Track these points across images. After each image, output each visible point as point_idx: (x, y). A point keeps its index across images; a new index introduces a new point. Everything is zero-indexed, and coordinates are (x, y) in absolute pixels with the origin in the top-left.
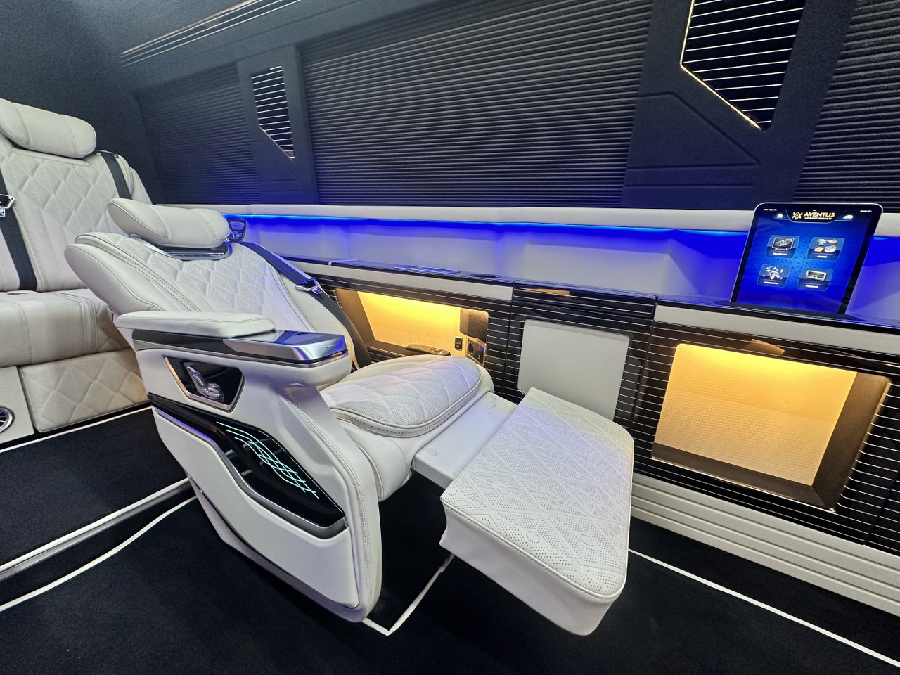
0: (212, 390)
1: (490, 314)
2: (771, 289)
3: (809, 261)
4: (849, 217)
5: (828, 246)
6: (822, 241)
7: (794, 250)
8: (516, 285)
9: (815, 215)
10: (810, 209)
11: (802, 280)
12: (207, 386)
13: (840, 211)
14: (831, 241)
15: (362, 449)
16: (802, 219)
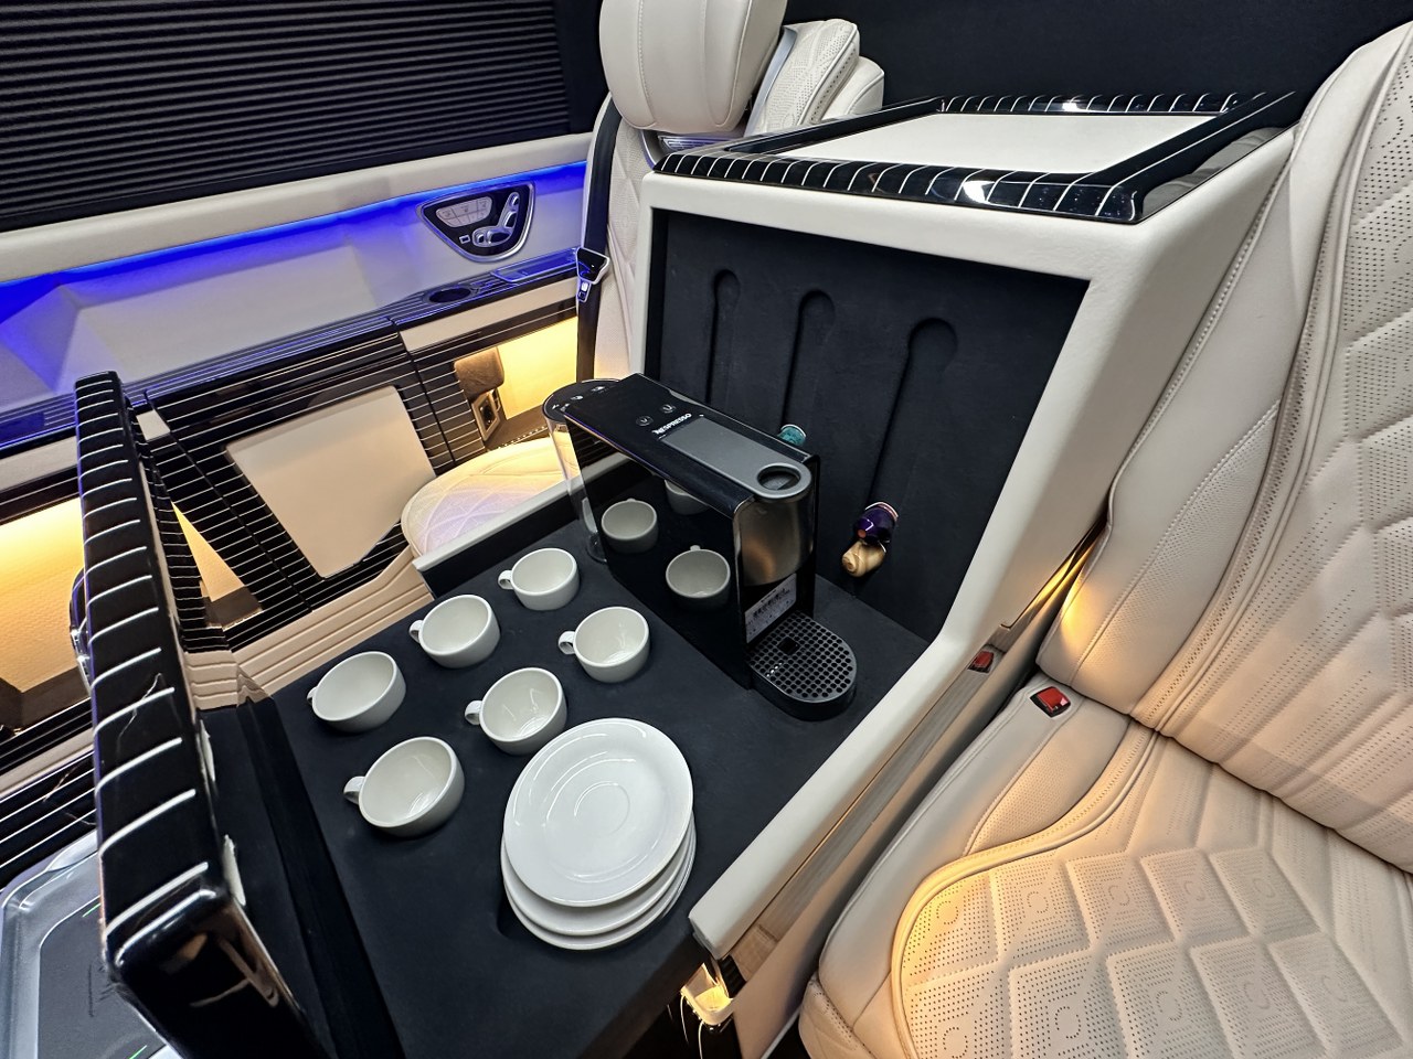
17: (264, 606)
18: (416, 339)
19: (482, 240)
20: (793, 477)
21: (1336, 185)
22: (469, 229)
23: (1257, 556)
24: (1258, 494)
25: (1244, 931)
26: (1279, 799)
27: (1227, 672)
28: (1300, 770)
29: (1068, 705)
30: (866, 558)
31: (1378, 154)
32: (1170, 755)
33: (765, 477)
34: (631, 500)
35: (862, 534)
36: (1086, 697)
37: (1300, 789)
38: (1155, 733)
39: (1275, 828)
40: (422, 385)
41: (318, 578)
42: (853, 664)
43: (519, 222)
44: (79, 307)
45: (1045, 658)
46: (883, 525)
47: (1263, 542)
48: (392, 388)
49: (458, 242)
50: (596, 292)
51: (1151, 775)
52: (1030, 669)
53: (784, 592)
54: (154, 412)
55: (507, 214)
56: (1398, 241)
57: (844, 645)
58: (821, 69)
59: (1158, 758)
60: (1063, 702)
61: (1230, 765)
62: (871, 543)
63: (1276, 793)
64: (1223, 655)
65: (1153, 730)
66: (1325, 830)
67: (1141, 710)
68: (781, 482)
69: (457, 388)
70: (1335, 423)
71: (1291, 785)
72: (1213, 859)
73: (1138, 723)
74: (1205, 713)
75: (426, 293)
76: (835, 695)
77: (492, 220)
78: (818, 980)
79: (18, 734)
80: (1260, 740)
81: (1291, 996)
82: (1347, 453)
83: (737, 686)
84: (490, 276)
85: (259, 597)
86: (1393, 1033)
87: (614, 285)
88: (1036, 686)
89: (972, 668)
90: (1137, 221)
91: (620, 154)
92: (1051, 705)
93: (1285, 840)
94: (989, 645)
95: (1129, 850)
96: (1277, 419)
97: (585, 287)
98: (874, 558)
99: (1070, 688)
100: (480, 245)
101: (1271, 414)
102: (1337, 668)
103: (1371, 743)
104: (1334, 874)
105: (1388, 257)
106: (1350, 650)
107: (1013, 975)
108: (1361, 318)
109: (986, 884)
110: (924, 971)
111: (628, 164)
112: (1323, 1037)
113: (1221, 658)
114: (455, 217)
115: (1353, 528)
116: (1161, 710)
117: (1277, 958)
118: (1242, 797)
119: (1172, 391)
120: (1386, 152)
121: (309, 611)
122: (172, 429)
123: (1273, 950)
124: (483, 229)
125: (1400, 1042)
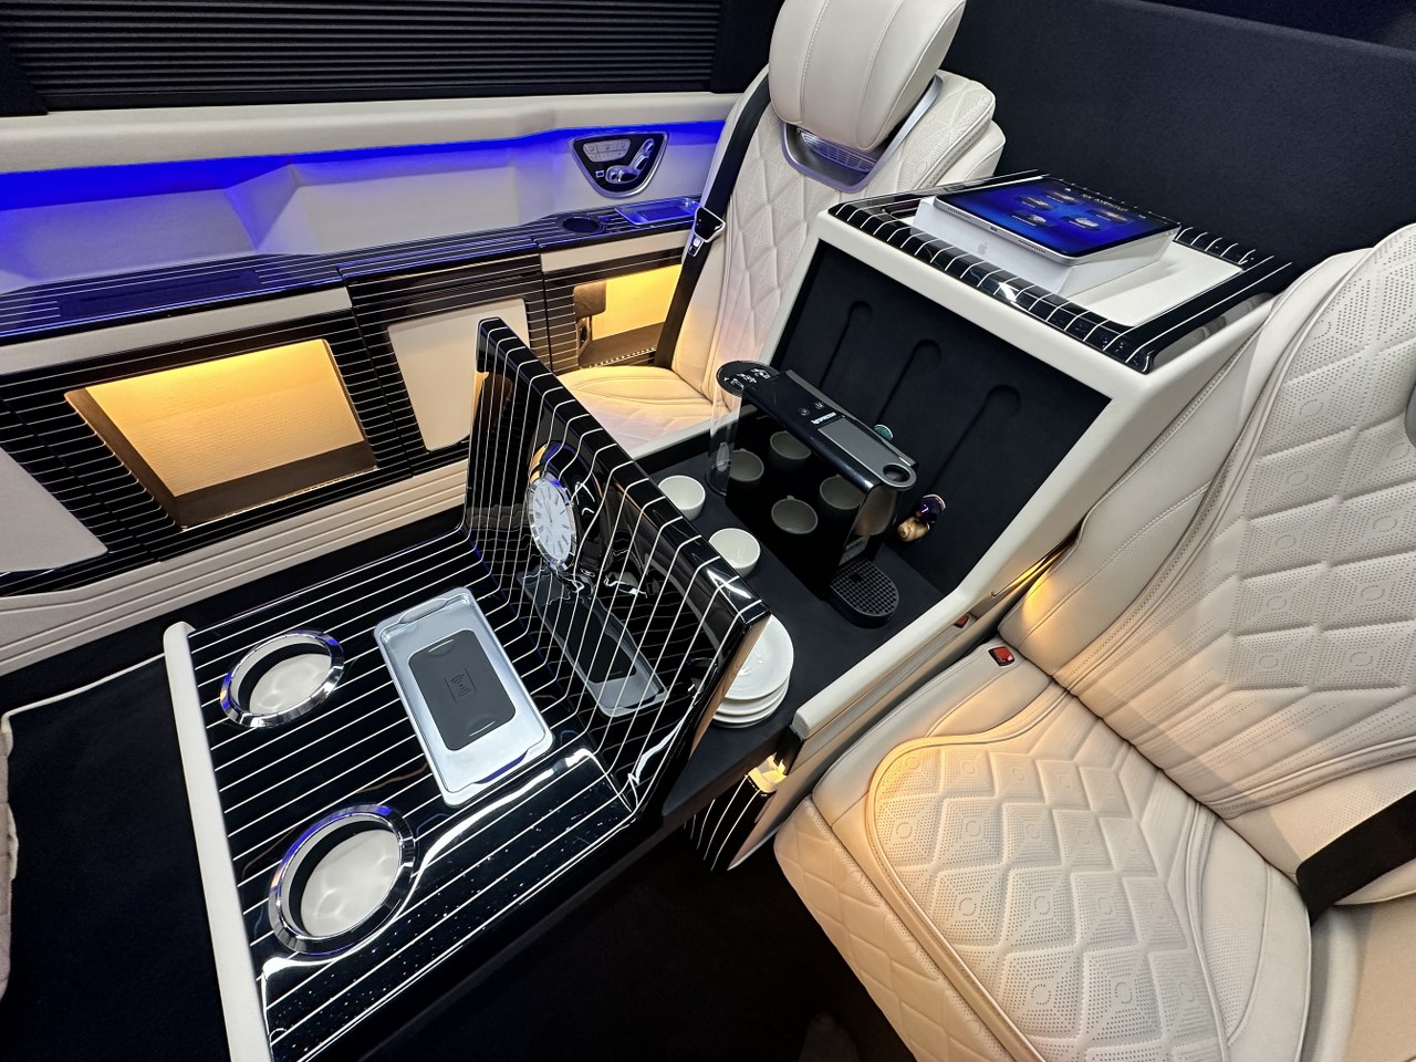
17: (379, 465)
18: (552, 262)
19: (614, 177)
20: (904, 476)
21: (1283, 353)
22: (606, 165)
23: (1168, 580)
24: (1180, 540)
25: (1087, 806)
26: (1135, 747)
27: (1128, 654)
28: (1154, 726)
29: (1013, 660)
30: (916, 530)
31: (1310, 343)
32: (1073, 706)
33: (888, 470)
34: (742, 450)
35: (918, 514)
36: (1026, 659)
37: (1149, 740)
38: (1067, 691)
39: (1126, 764)
40: (545, 303)
41: (424, 450)
42: (897, 597)
43: (646, 167)
44: (299, 185)
45: (1004, 627)
46: (934, 511)
47: (1174, 573)
48: (521, 301)
49: (593, 175)
50: (706, 249)
51: (1055, 717)
52: (991, 632)
53: (861, 542)
54: (345, 289)
55: (640, 158)
56: (1305, 401)
57: (892, 584)
58: (959, 131)
59: (1064, 707)
60: (1010, 658)
61: (1110, 720)
62: (921, 522)
63: (1133, 742)
64: (1127, 643)
65: (1065, 689)
66: (1158, 769)
67: (1061, 675)
68: (894, 476)
69: (571, 310)
70: (1239, 504)
71: (1145, 736)
72: (1081, 769)
73: (1056, 683)
74: (1103, 682)
75: (561, 216)
76: (883, 613)
77: (625, 161)
78: (811, 799)
79: (185, 530)
80: (1133, 704)
81: (1103, 842)
82: (1240, 525)
83: (815, 598)
84: (611, 210)
85: (378, 456)
86: (1154, 869)
87: (722, 246)
88: (993, 645)
89: (956, 625)
90: (1147, 372)
91: (760, 136)
92: (1001, 659)
93: (1131, 769)
94: (969, 612)
95: (1031, 753)
96: (1206, 494)
97: (697, 243)
98: (921, 532)
99: (1017, 650)
100: (611, 181)
101: (1203, 489)
102: (1193, 662)
103: (1200, 714)
104: (1153, 792)
105: (1297, 410)
106: (1205, 653)
107: (946, 802)
108: (1271, 443)
109: (938, 753)
110: (892, 791)
111: (765, 147)
112: (1114, 862)
113: (1125, 645)
114: (598, 152)
115: (1227, 576)
116: (1075, 675)
117: (1102, 824)
118: (1112, 741)
119: (1145, 459)
120: (1316, 342)
121: (411, 477)
122: (354, 304)
123: (1101, 820)
124: (617, 167)
125: (1157, 875)
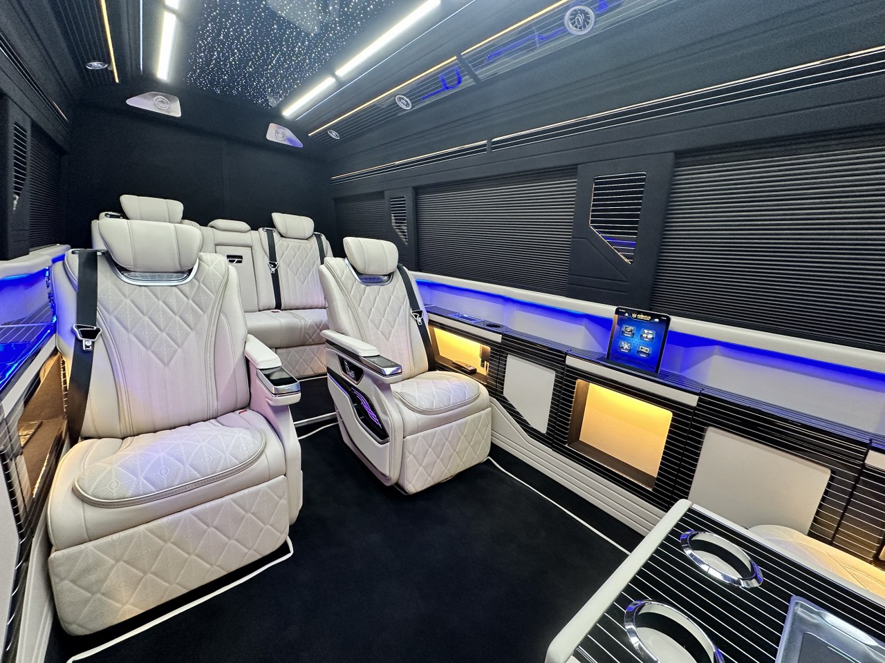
0: (352, 373)
1: (492, 349)
2: (624, 354)
3: (640, 341)
4: (657, 320)
5: (649, 334)
6: (646, 331)
7: (633, 334)
8: (504, 335)
9: (641, 316)
10: (639, 313)
11: (638, 352)
12: (350, 372)
13: (653, 316)
14: (650, 332)
15: (400, 412)
16: (636, 318)
